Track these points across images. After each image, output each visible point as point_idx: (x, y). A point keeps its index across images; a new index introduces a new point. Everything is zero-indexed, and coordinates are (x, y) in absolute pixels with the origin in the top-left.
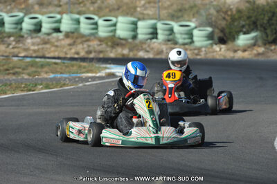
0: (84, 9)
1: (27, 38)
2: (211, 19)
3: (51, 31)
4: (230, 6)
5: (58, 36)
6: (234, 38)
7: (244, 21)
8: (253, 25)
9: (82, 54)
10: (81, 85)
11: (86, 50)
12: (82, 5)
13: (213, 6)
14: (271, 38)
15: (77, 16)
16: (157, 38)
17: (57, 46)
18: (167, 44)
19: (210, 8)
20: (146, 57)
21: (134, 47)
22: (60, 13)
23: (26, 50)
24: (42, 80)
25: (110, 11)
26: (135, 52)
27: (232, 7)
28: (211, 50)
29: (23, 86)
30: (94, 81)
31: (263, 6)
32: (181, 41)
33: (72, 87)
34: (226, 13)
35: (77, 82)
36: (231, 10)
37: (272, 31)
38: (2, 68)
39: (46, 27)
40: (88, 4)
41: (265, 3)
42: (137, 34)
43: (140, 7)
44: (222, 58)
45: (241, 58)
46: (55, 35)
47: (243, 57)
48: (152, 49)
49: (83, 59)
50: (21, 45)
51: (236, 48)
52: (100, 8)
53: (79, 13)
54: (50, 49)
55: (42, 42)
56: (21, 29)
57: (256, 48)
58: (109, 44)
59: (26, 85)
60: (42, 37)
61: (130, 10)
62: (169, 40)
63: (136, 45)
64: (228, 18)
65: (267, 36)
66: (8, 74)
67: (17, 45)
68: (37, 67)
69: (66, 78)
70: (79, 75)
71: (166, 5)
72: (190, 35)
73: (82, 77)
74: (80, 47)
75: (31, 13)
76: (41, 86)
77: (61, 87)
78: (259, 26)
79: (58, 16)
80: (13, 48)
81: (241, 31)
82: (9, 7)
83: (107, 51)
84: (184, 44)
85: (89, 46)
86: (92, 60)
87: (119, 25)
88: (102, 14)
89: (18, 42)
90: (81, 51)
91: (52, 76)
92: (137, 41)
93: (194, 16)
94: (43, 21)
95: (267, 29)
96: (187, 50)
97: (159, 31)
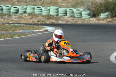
0: (36, 3)
1: (12, 16)
2: (89, 7)
3: (22, 13)
4: (97, 2)
5: (26, 15)
6: (98, 15)
7: (103, 8)
8: (107, 10)
9: (36, 22)
10: (33, 35)
11: (37, 20)
12: (35, 2)
13: (90, 1)
14: (114, 15)
15: (33, 7)
16: (67, 15)
17: (25, 19)
18: (71, 18)
19: (88, 3)
20: (62, 23)
21: (57, 19)
22: (26, 5)
23: (12, 21)
24: (17, 33)
25: (47, 4)
26: (57, 21)
27: (98, 2)
28: (89, 20)
29: (9, 35)
30: (39, 33)
31: (111, 1)
32: (76, 16)
33: (29, 36)
34: (95, 5)
35: (31, 34)
36: (98, 3)
37: (115, 12)
38: (1, 28)
39: (20, 11)
40: (38, 2)
42: (59, 14)
43: (60, 2)
44: (94, 23)
45: (101, 23)
46: (24, 14)
47: (103, 23)
48: (65, 20)
49: (35, 24)
50: (10, 19)
51: (100, 19)
52: (43, 3)
53: (34, 5)
54: (22, 20)
55: (19, 18)
56: (10, 12)
57: (108, 19)
58: (47, 18)
60: (19, 15)
61: (56, 4)
62: (72, 16)
63: (58, 18)
64: (96, 6)
66: (3, 31)
67: (8, 19)
68: (16, 28)
69: (27, 32)
70: (33, 31)
71: (70, 2)
72: (81, 14)
73: (34, 32)
74: (34, 19)
75: (14, 5)
76: (16, 36)
77: (25, 36)
78: (109, 10)
79: (26, 7)
80: (7, 20)
81: (102, 12)
82: (5, 3)
83: (46, 21)
84: (78, 18)
85: (38, 19)
86: (38, 24)
87: (51, 10)
88: (44, 6)
89: (9, 17)
90: (35, 21)
91: (21, 31)
92: (58, 17)
93: (82, 6)
94: (19, 9)
95: (112, 11)
96: (79, 20)
97: (68, 12)
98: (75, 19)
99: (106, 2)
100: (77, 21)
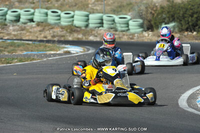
0: (50, 5)
1: (9, 26)
2: (142, 13)
3: (27, 21)
4: (155, 4)
5: (32, 25)
6: (158, 28)
7: (165, 14)
8: (172, 18)
9: (49, 38)
10: (45, 59)
11: (52, 35)
12: (49, 3)
13: (144, 3)
14: (184, 27)
15: (46, 11)
16: (103, 27)
17: (31, 32)
18: (110, 31)
19: (141, 6)
20: (95, 40)
22: (33, 8)
23: (9, 34)
24: (18, 56)
25: (69, 7)
26: (87, 37)
27: (157, 5)
28: (141, 35)
29: (3, 60)
30: (54, 57)
31: (180, 4)
32: (119, 29)
33: (38, 61)
34: (152, 9)
35: (42, 58)
36: (156, 6)
37: (185, 22)
39: (23, 18)
40: (54, 2)
41: (180, 2)
42: (89, 24)
43: (91, 4)
44: (149, 41)
46: (29, 24)
48: (100, 34)
49: (48, 41)
50: (5, 31)
52: (62, 5)
53: (47, 8)
54: (26, 34)
55: (20, 29)
56: (5, 19)
58: (68, 30)
59: (6, 59)
60: (20, 25)
61: (84, 7)
62: (111, 29)
63: (88, 31)
64: (153, 12)
65: (182, 26)
67: (2, 31)
68: (15, 47)
69: (35, 55)
70: (44, 52)
71: (110, 3)
72: (127, 24)
73: (46, 54)
74: (47, 32)
75: (12, 8)
76: (16, 60)
77: (31, 61)
78: (176, 19)
79: (32, 11)
81: (163, 22)
83: (67, 36)
84: (122, 31)
85: (54, 32)
86: (54, 42)
87: (75, 17)
88: (63, 9)
89: (3, 29)
90: (48, 35)
91: (25, 53)
92: (88, 29)
93: (129, 11)
94: (21, 14)
95: (181, 21)
96: (124, 35)
97: (104, 22)
98: (117, 33)
99: (171, 5)
100: (120, 38)
